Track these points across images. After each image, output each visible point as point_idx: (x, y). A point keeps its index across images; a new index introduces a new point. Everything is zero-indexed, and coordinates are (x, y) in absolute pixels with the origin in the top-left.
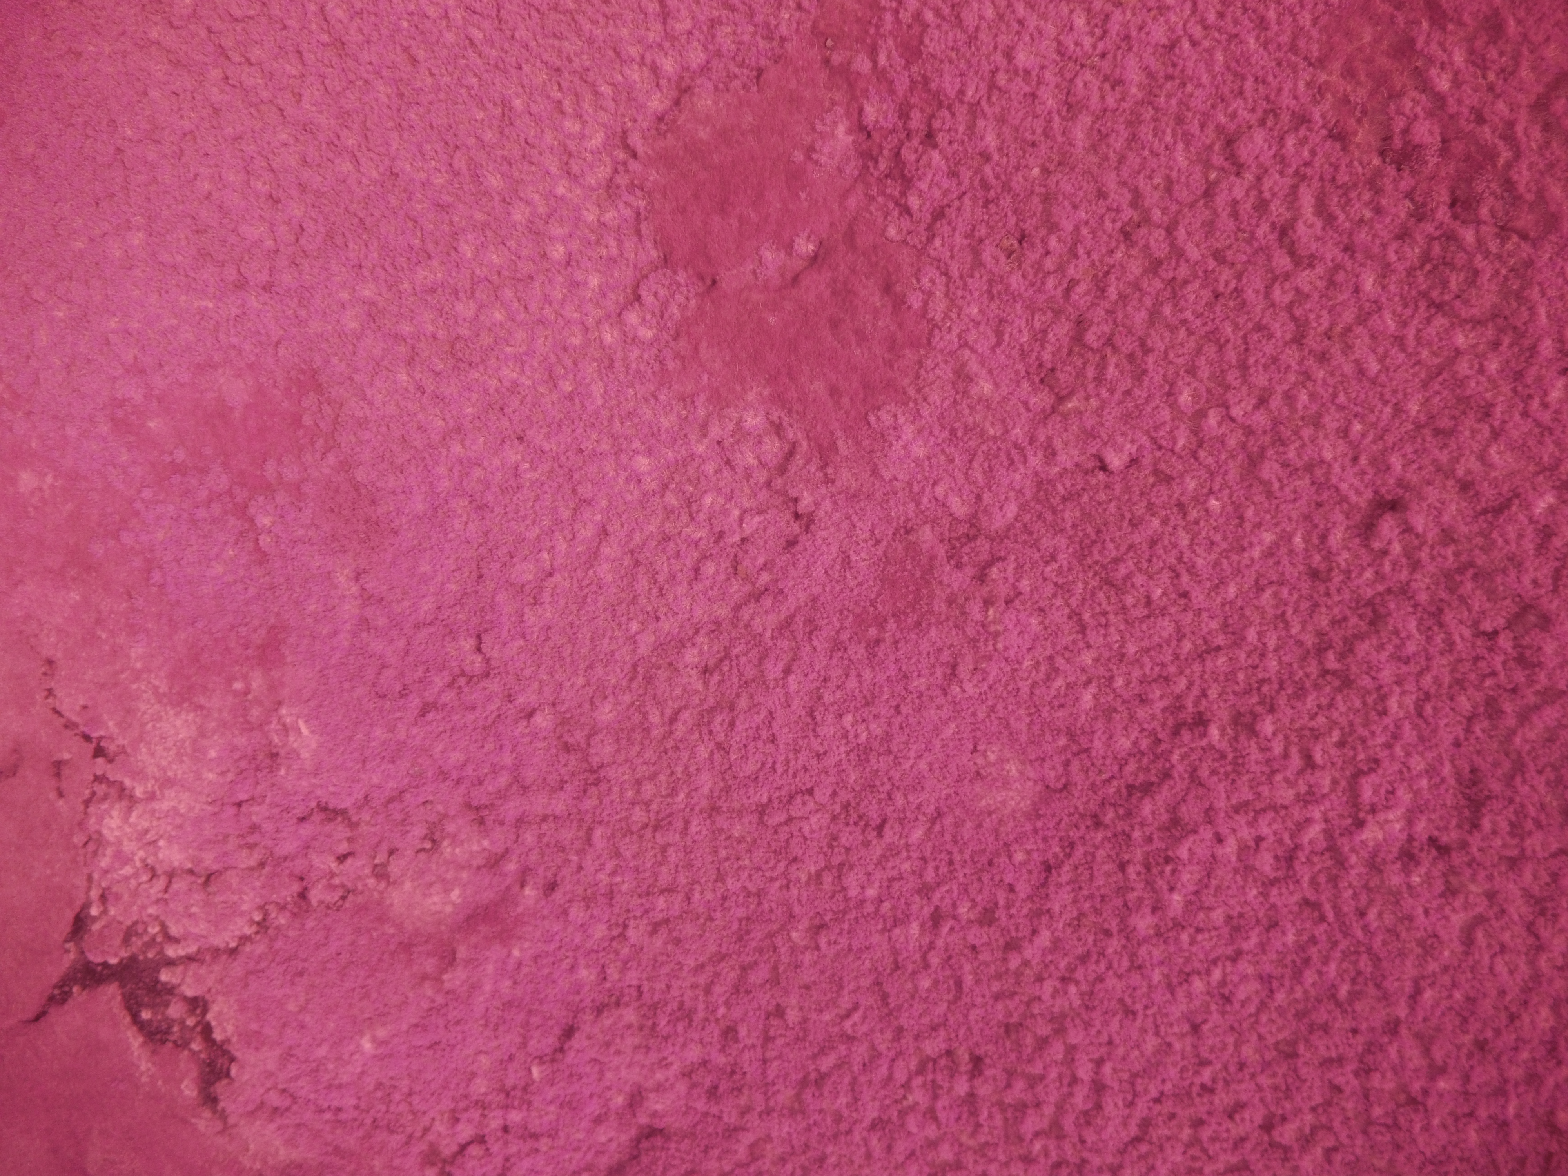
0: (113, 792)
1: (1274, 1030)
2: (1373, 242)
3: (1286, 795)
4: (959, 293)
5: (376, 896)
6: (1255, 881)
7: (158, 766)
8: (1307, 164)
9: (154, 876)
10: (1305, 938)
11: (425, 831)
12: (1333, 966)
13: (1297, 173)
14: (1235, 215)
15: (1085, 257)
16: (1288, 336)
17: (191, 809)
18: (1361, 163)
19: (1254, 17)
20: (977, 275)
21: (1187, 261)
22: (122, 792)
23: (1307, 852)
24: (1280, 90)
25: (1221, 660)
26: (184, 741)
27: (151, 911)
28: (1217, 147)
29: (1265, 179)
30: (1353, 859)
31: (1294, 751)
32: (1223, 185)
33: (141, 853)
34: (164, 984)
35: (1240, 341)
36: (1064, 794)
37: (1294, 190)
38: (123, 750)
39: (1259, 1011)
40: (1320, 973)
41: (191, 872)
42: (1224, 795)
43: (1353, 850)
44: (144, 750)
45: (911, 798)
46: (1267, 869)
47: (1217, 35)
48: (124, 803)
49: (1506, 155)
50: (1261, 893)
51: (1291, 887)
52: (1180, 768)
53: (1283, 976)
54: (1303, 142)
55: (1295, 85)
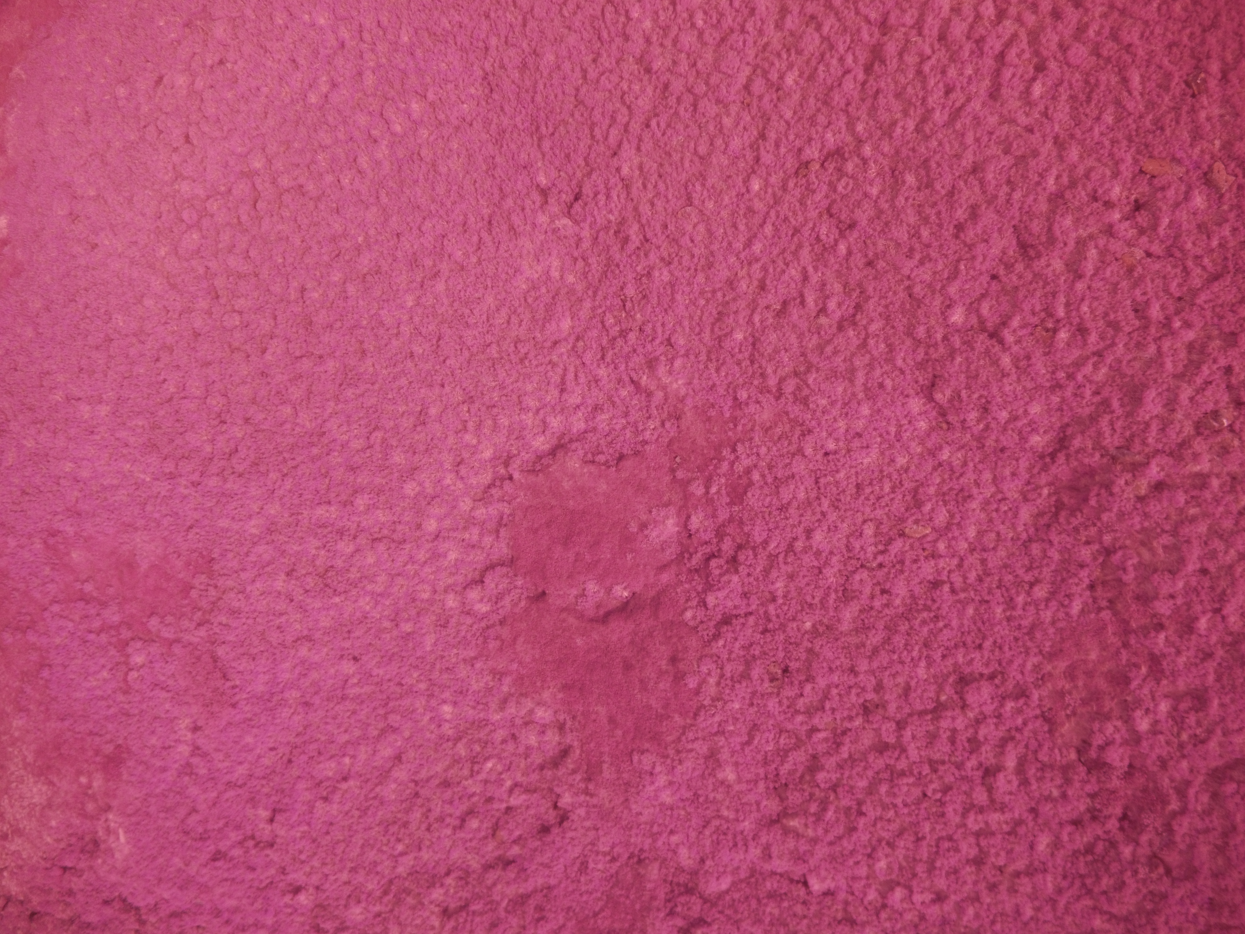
2: (1053, 817)
4: (727, 691)
8: (1018, 729)
13: (1009, 731)
14: (952, 741)
15: (829, 713)
16: (971, 857)
18: (1060, 750)
19: (1006, 595)
20: (744, 684)
21: (907, 758)
24: (1011, 662)
28: (951, 680)
29: (982, 726)
32: (949, 714)
35: (933, 844)
37: (1003, 743)
47: (972, 593)
49: (1174, 805)
54: (1020, 711)
55: (1025, 661)
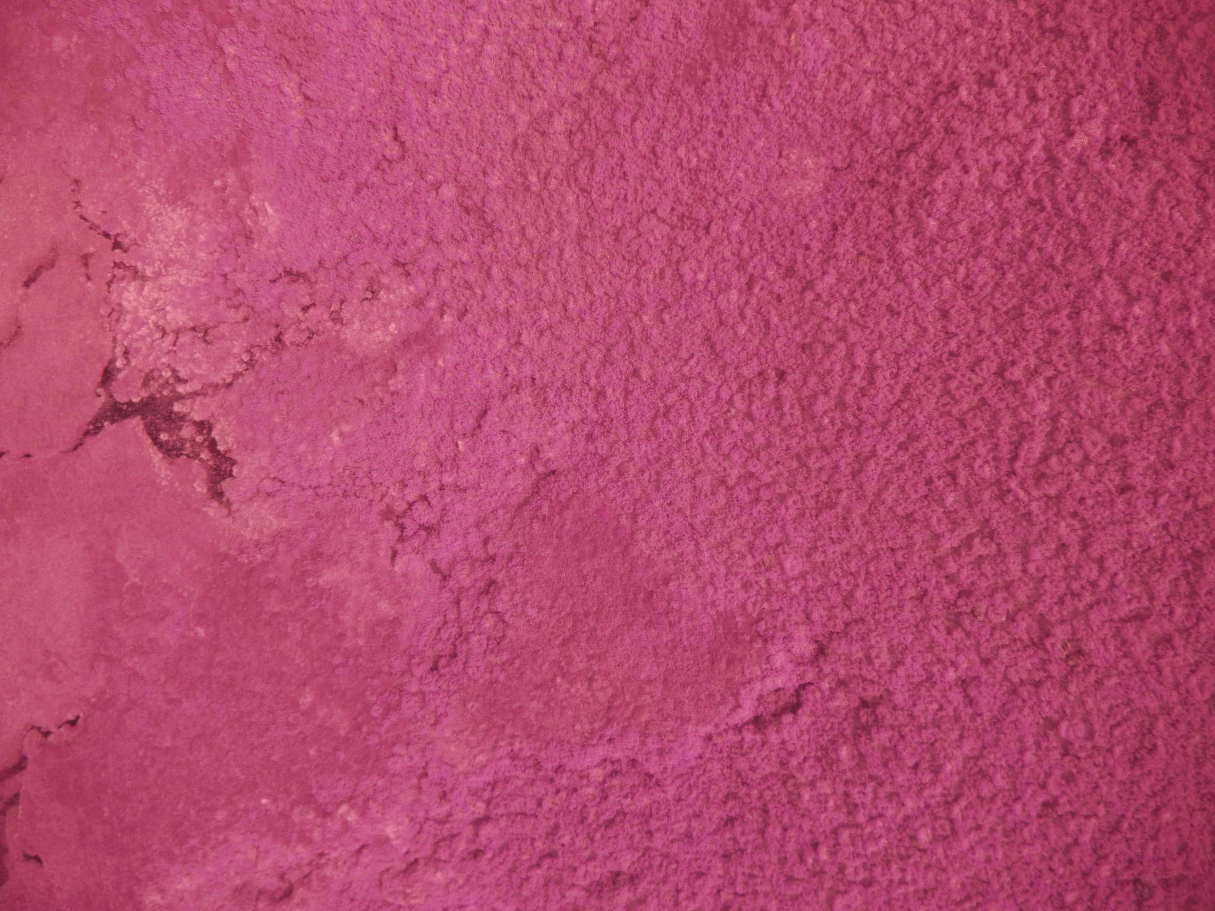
0: (129, 274)
1: (1005, 300)
3: (1016, 126)
5: (334, 334)
6: (992, 195)
7: (162, 250)
9: (164, 333)
10: (1029, 228)
11: (366, 285)
12: (1050, 242)
17: (189, 281)
22: (136, 274)
23: (1031, 165)
25: (969, 39)
26: (179, 231)
27: (164, 360)
30: (1066, 161)
31: (1023, 91)
33: (153, 317)
34: (177, 414)
36: (849, 170)
38: (135, 242)
39: (994, 290)
40: (1040, 250)
41: (193, 329)
42: (970, 137)
43: (1066, 154)
44: (150, 238)
45: (731, 199)
46: (1001, 183)
48: (138, 282)
50: (997, 204)
51: (1019, 193)
52: (938, 126)
53: (1012, 261)
